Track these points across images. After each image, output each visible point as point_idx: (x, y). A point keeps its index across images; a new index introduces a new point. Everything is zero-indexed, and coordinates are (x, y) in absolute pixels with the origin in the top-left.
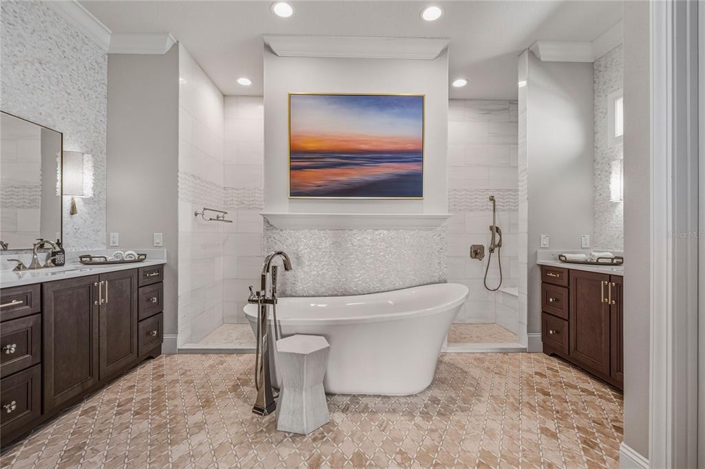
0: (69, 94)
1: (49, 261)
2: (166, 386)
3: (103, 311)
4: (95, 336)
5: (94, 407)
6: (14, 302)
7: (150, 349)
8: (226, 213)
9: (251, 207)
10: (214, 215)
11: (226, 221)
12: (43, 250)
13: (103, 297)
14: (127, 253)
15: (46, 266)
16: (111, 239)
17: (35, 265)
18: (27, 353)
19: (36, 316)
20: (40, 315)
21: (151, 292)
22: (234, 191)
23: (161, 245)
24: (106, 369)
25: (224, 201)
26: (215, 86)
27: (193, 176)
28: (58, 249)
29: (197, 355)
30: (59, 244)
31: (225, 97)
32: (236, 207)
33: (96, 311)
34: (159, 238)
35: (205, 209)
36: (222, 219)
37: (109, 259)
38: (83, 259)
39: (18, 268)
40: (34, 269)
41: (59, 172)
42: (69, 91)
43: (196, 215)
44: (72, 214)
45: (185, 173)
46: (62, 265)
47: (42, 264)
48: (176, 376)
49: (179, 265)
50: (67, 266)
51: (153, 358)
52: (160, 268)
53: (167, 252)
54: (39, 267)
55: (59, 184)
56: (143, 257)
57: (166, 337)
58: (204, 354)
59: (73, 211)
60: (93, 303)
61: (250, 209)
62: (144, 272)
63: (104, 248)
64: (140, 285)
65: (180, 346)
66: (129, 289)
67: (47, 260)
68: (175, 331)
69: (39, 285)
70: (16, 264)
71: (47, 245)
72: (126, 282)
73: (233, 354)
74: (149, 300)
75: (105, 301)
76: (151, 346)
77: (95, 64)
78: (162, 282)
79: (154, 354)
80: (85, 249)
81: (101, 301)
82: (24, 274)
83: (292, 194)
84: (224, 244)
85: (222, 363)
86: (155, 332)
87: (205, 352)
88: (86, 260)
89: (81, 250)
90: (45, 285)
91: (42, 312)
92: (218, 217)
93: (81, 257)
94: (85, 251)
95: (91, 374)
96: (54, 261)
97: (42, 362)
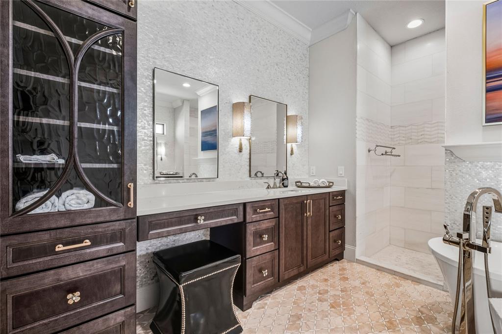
0: (290, 79)
1: (281, 184)
2: (351, 290)
3: (309, 221)
4: (305, 237)
5: (304, 287)
6: (267, 210)
7: (337, 254)
8: (394, 148)
9: (419, 141)
10: (383, 150)
11: (393, 155)
12: (278, 177)
13: (309, 212)
14: (322, 180)
15: (280, 187)
16: (312, 171)
17: (275, 187)
18: (272, 242)
19: (276, 219)
20: (278, 218)
21: (337, 210)
22: (402, 128)
23: (343, 175)
24: (311, 262)
25: (391, 138)
26: (384, 40)
27: (367, 119)
28: (285, 177)
29: (373, 269)
30: (286, 173)
31: (393, 47)
32: (404, 142)
33: (305, 220)
34: (341, 170)
35: (377, 146)
36: (390, 153)
37: (312, 184)
38: (297, 184)
39: (268, 188)
40: (274, 188)
41: (285, 129)
42: (290, 78)
43: (369, 151)
44: (291, 155)
45: (361, 118)
46: (287, 186)
47: (278, 186)
48: (357, 283)
49: (357, 192)
50: (290, 188)
51: (338, 260)
52: (342, 193)
53: (348, 181)
54: (277, 188)
55: (285, 137)
56: (331, 184)
57: (347, 246)
58: (378, 270)
59: (292, 154)
60: (304, 214)
61: (418, 143)
62: (333, 195)
63: (307, 177)
64: (331, 205)
65: (357, 257)
66: (323, 207)
67: (280, 183)
68: (354, 244)
69: (277, 200)
70: (267, 185)
71: (280, 174)
72: (322, 202)
73: (408, 279)
74: (335, 216)
75: (310, 214)
76: (337, 252)
77: (302, 56)
78: (344, 204)
79: (339, 257)
80: (298, 177)
81: (308, 214)
82: (270, 191)
83: (488, 121)
84: (391, 176)
85: (398, 286)
86: (340, 242)
87: (379, 269)
88: (299, 184)
89: (296, 178)
90: (281, 200)
91: (279, 217)
92: (386, 153)
93: (296, 182)
94: (298, 178)
95: (302, 263)
96: (283, 184)
97: (279, 249)
